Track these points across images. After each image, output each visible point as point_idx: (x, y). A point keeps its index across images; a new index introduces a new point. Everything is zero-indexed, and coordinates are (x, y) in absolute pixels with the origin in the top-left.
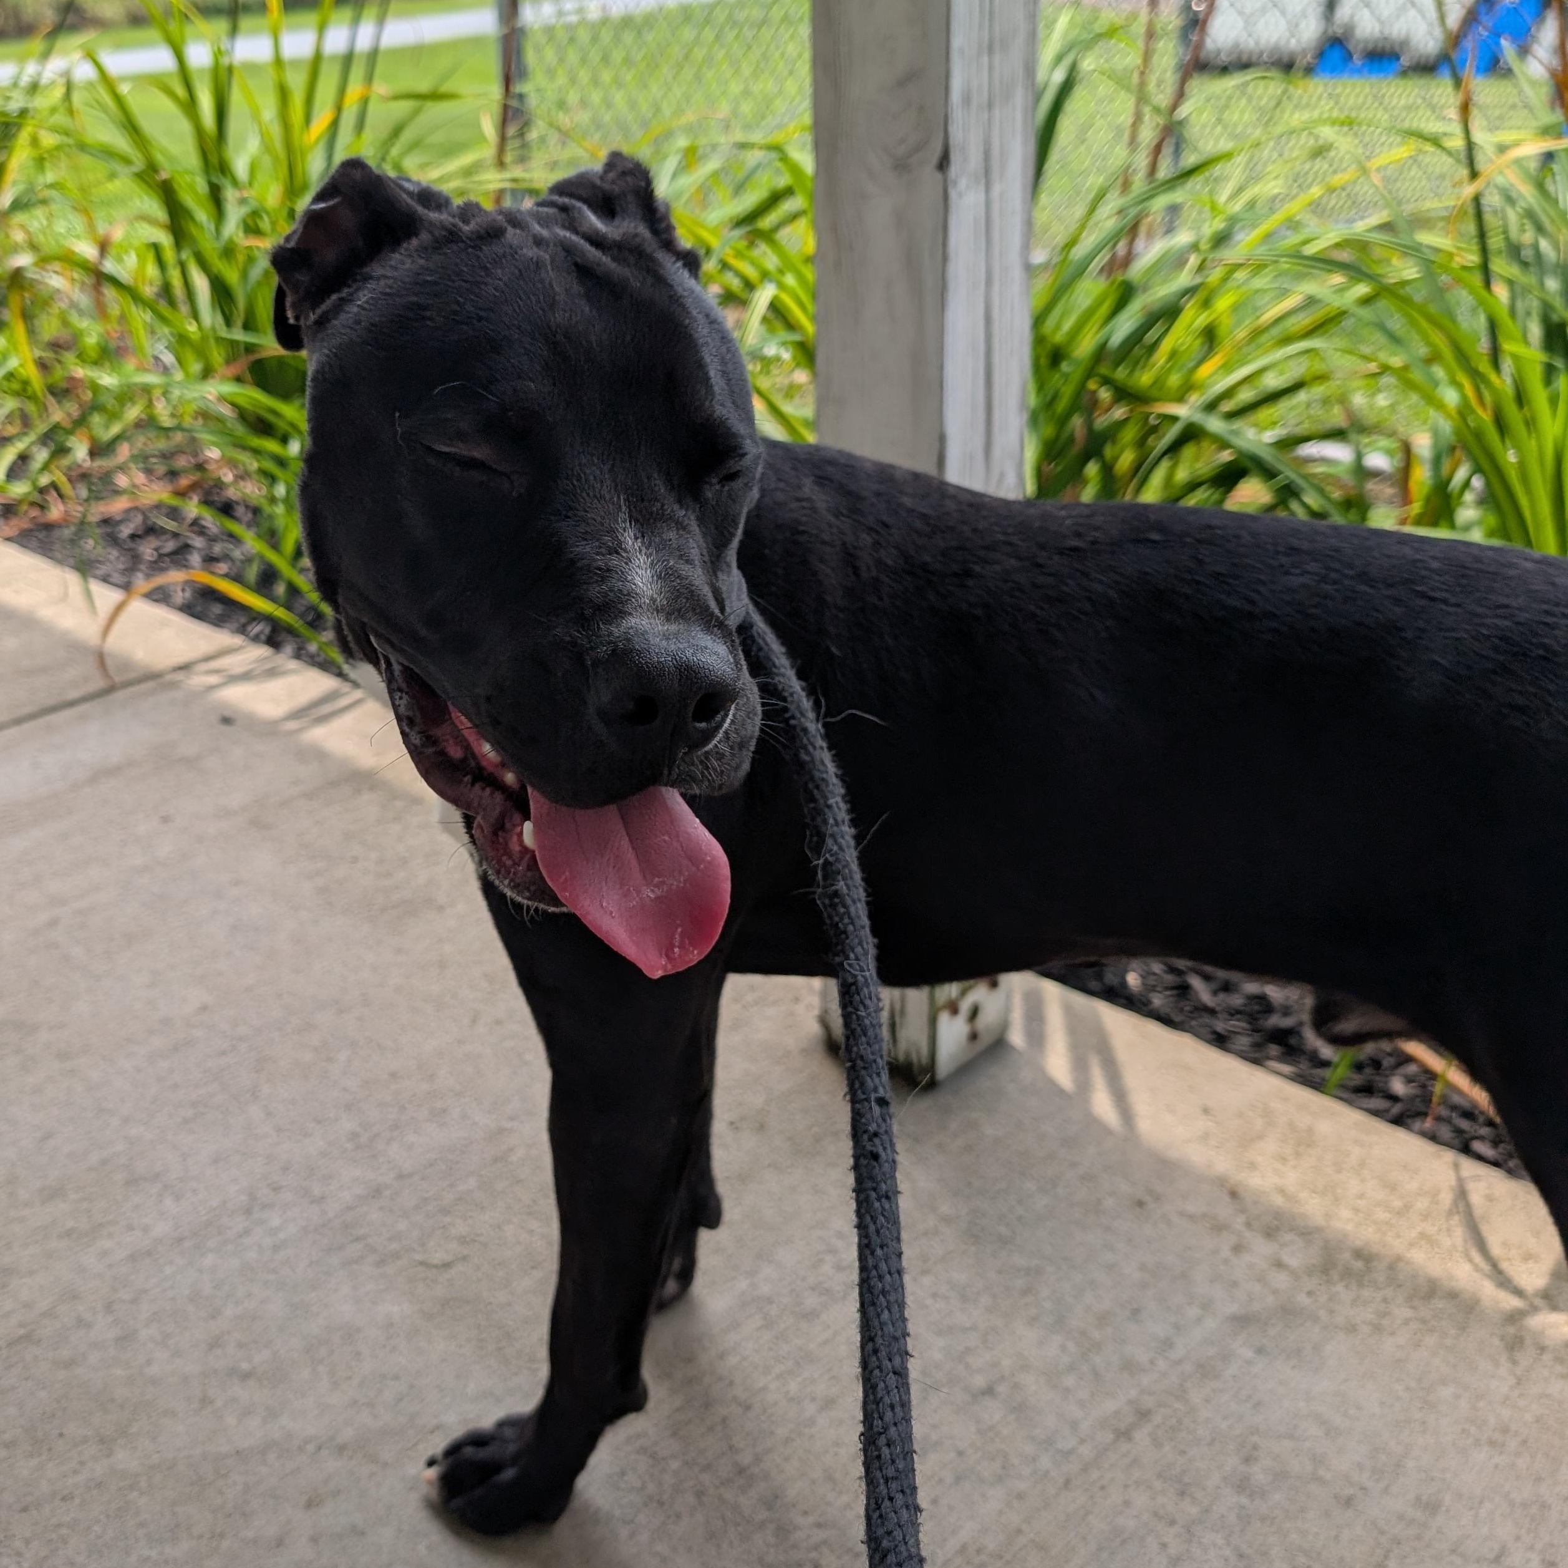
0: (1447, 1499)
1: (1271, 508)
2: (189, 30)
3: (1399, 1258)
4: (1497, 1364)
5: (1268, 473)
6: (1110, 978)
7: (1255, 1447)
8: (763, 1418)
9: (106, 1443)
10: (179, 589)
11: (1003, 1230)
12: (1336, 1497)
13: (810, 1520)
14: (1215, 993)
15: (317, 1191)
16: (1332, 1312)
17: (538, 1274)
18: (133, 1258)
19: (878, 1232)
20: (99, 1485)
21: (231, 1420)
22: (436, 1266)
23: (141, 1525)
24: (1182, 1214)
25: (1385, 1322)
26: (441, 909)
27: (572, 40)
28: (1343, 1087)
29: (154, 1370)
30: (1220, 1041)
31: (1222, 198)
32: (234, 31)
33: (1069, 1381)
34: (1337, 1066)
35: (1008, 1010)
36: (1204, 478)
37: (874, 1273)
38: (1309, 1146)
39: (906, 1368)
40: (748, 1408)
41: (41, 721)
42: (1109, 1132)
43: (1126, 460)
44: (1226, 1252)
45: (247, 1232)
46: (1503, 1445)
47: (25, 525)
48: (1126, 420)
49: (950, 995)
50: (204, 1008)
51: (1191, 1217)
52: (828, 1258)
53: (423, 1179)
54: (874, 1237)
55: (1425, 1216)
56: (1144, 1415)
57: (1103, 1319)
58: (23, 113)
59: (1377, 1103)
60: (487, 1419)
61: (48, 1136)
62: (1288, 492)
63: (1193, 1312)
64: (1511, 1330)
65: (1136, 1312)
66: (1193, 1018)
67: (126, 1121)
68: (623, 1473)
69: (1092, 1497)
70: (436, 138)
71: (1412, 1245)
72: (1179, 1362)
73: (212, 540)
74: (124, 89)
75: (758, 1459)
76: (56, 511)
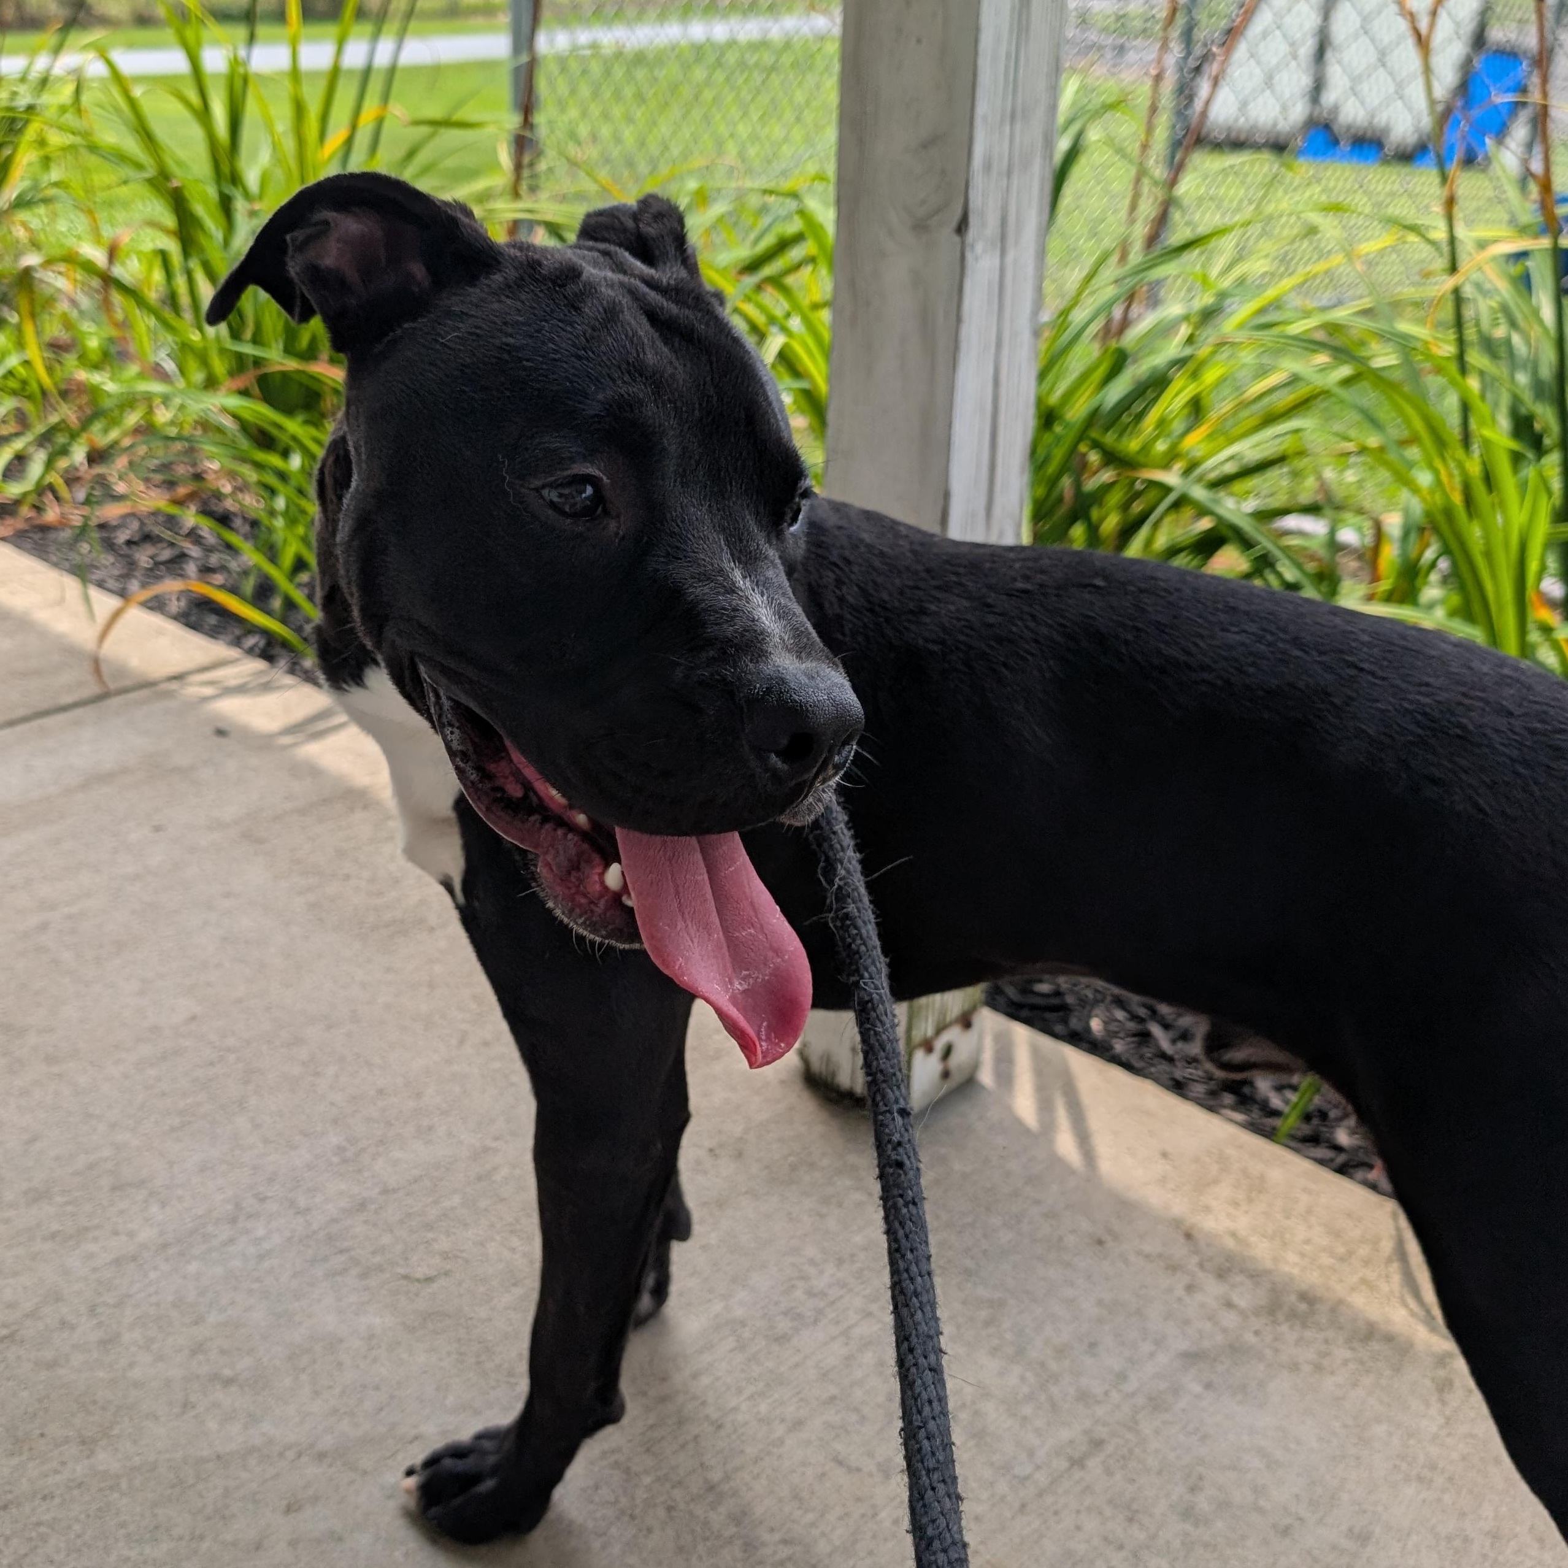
0: (1378, 1530)
1: (1248, 576)
2: (205, 34)
3: (1341, 1302)
4: (1428, 1405)
5: (1246, 543)
6: (1074, 1023)
7: (1201, 1478)
8: (734, 1437)
9: (88, 1444)
10: (174, 599)
11: (969, 1263)
12: (1274, 1526)
13: (777, 1536)
14: (1174, 1041)
15: (302, 1202)
16: (1276, 1351)
17: (518, 1291)
18: (117, 1262)
19: (907, 1236)
20: (80, 1485)
21: (212, 1425)
22: (418, 1280)
23: (122, 1525)
24: (1139, 1253)
25: (1325, 1362)
26: (432, 930)
27: (585, 72)
28: (1293, 1137)
29: (136, 1374)
30: (1178, 1087)
31: (1214, 272)
32: (251, 39)
33: (1028, 1410)
34: (1287, 1117)
35: (979, 1050)
36: (1183, 545)
37: (905, 1275)
38: (1260, 1192)
39: (941, 1365)
40: (720, 1427)
41: (35, 724)
42: (1072, 1172)
43: (1111, 523)
44: (1180, 1292)
45: (231, 1241)
46: (1431, 1481)
47: (20, 525)
48: (1113, 484)
49: (925, 1034)
50: (194, 1018)
51: (1147, 1256)
52: (801, 1284)
53: (408, 1194)
54: (903, 1241)
55: (1367, 1262)
56: (1097, 1444)
57: (1061, 1352)
58: (30, 108)
59: (1322, 1152)
60: (465, 1432)
61: (33, 1140)
62: (1264, 563)
63: (1147, 1347)
64: (1441, 1373)
65: (1093, 1345)
66: (1153, 1065)
67: (113, 1126)
68: (597, 1487)
69: (1045, 1522)
70: (450, 163)
71: (1353, 1289)
72: (1133, 1394)
73: (209, 550)
74: (137, 92)
75: (727, 1478)
76: (52, 514)
